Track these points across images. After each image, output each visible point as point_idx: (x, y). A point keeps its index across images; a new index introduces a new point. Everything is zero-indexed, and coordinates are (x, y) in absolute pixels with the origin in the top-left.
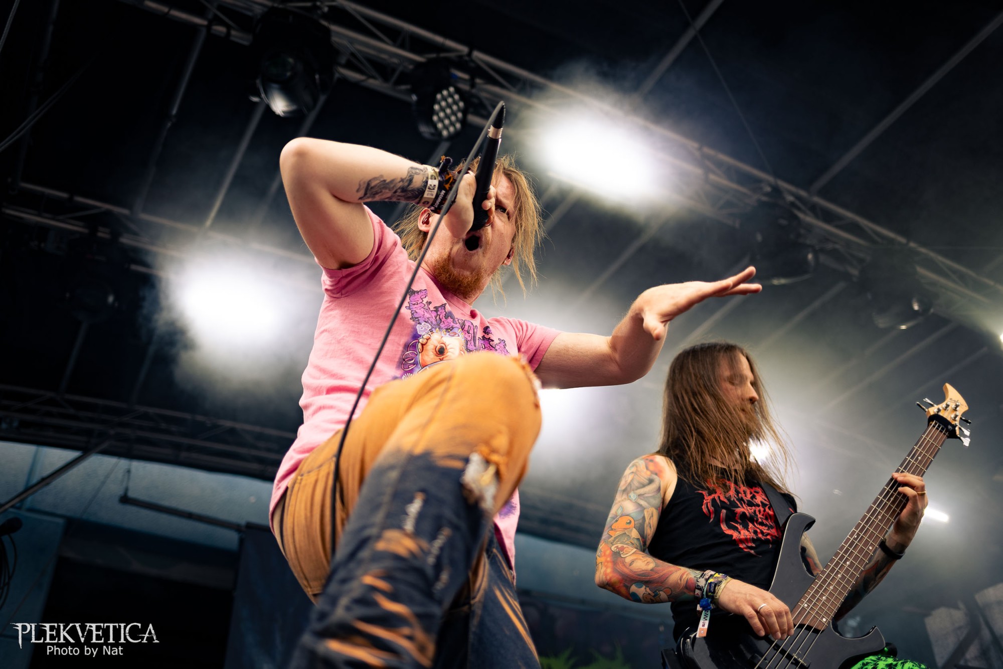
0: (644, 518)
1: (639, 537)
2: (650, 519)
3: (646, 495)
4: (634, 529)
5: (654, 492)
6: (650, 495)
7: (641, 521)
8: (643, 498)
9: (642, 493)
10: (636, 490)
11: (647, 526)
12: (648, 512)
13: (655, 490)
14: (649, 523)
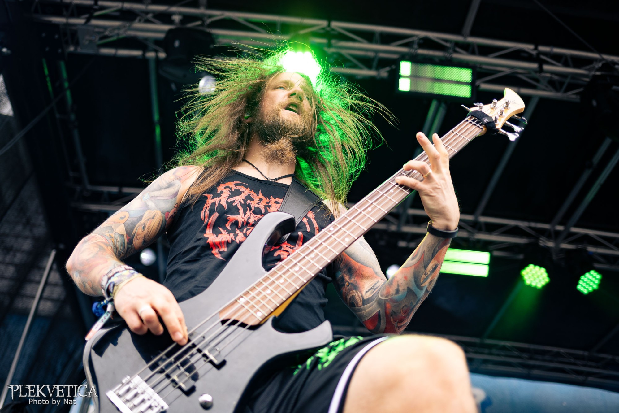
0: (141, 217)
1: (125, 234)
2: (148, 220)
3: (159, 198)
4: (123, 225)
5: (169, 196)
6: (164, 198)
7: (135, 219)
8: (154, 200)
9: (156, 196)
10: (152, 192)
11: (139, 226)
12: (150, 213)
13: (171, 194)
14: (145, 223)
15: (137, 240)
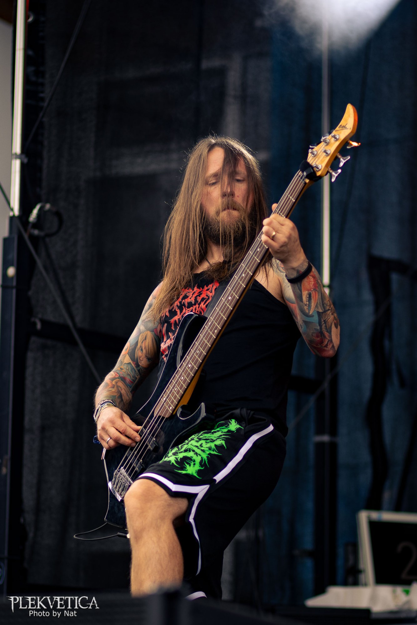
3: (146, 320)
5: (152, 316)
6: (149, 319)
7: (133, 347)
8: (143, 323)
10: (142, 317)
12: (142, 336)
15: (142, 361)
